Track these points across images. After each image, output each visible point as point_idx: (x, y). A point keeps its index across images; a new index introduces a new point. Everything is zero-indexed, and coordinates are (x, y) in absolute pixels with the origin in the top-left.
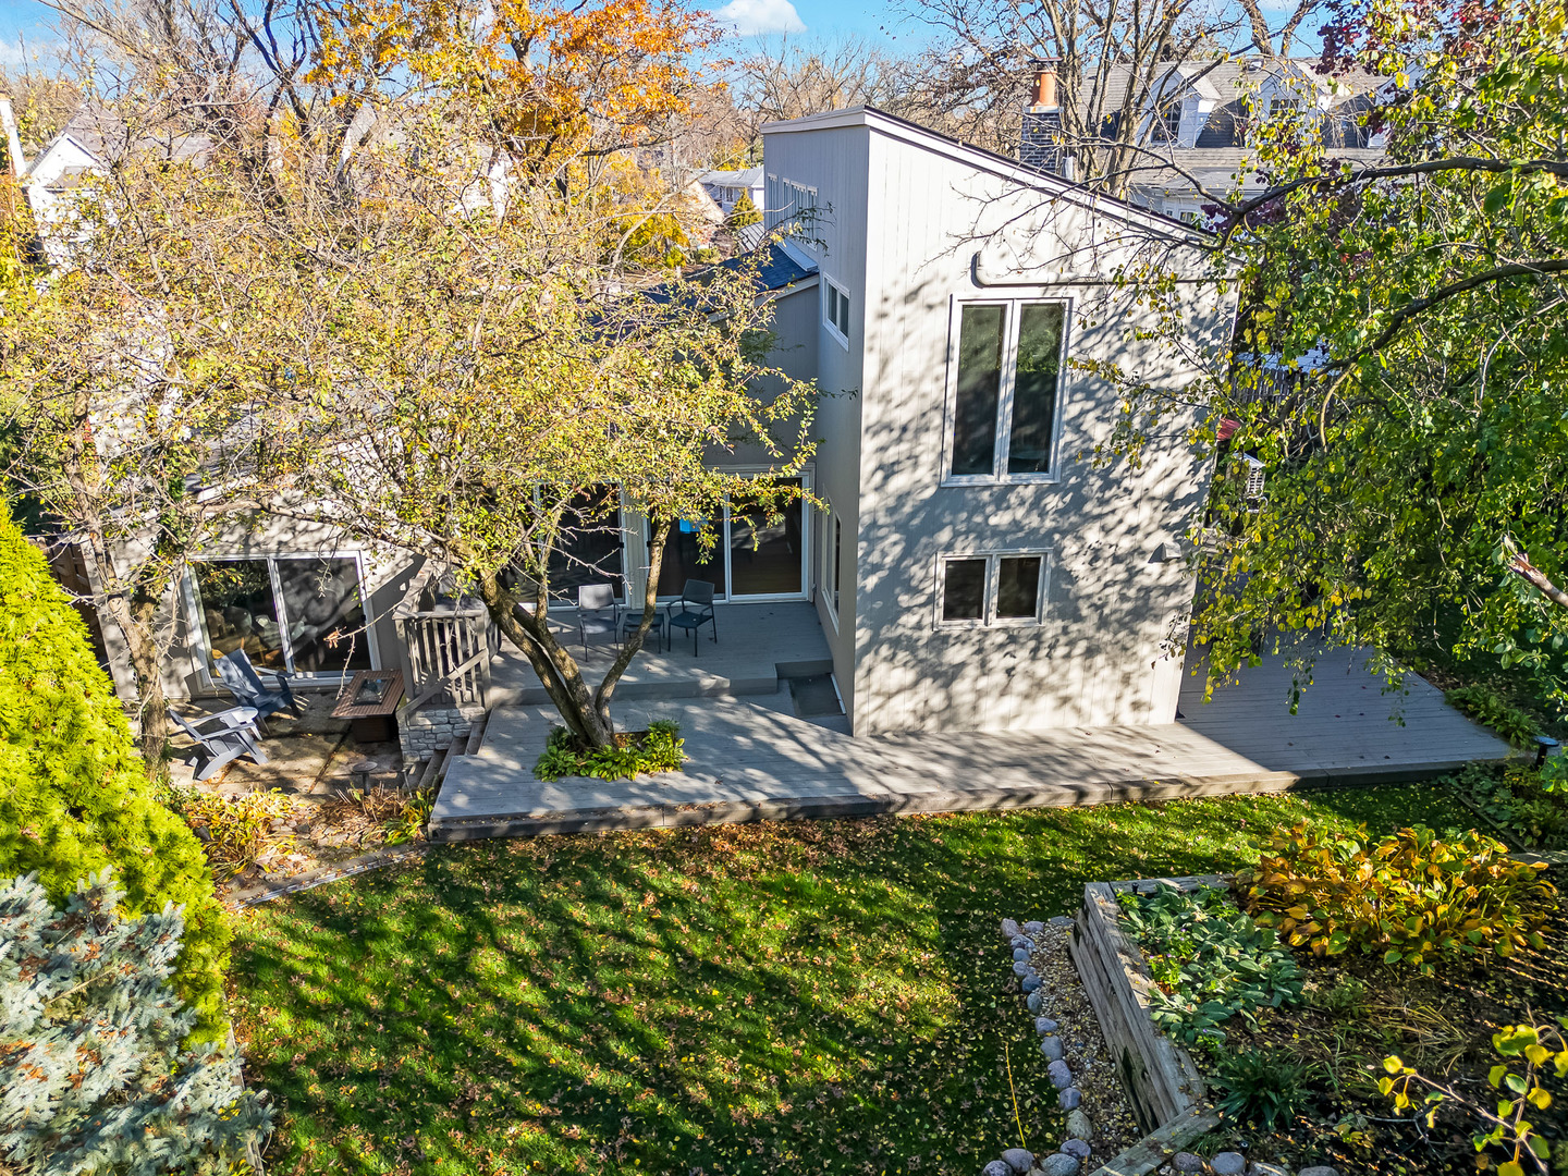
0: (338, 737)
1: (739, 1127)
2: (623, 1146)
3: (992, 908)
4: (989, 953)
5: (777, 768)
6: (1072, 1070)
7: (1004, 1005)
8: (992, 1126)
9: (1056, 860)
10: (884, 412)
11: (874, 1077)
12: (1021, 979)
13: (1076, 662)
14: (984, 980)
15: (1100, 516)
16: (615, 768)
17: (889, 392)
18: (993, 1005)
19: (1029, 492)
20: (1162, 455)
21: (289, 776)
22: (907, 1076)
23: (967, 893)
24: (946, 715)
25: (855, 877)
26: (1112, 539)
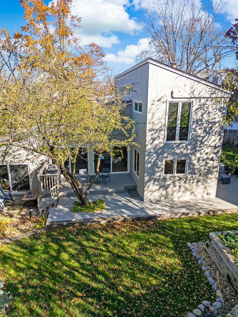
0: (23, 205)
1: (132, 298)
2: (103, 304)
3: (184, 240)
4: (186, 251)
5: (128, 209)
6: (214, 280)
7: (193, 264)
8: (197, 295)
9: (196, 228)
10: (153, 126)
11: (165, 283)
12: (195, 257)
13: (195, 184)
14: (186, 258)
15: (199, 151)
16: (90, 210)
17: (154, 122)
18: (190, 264)
19: (184, 145)
20: (213, 137)
21: (12, 214)
22: (173, 282)
23: (177, 237)
24: (166, 196)
25: (150, 233)
26: (202, 156)
